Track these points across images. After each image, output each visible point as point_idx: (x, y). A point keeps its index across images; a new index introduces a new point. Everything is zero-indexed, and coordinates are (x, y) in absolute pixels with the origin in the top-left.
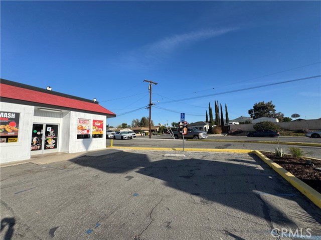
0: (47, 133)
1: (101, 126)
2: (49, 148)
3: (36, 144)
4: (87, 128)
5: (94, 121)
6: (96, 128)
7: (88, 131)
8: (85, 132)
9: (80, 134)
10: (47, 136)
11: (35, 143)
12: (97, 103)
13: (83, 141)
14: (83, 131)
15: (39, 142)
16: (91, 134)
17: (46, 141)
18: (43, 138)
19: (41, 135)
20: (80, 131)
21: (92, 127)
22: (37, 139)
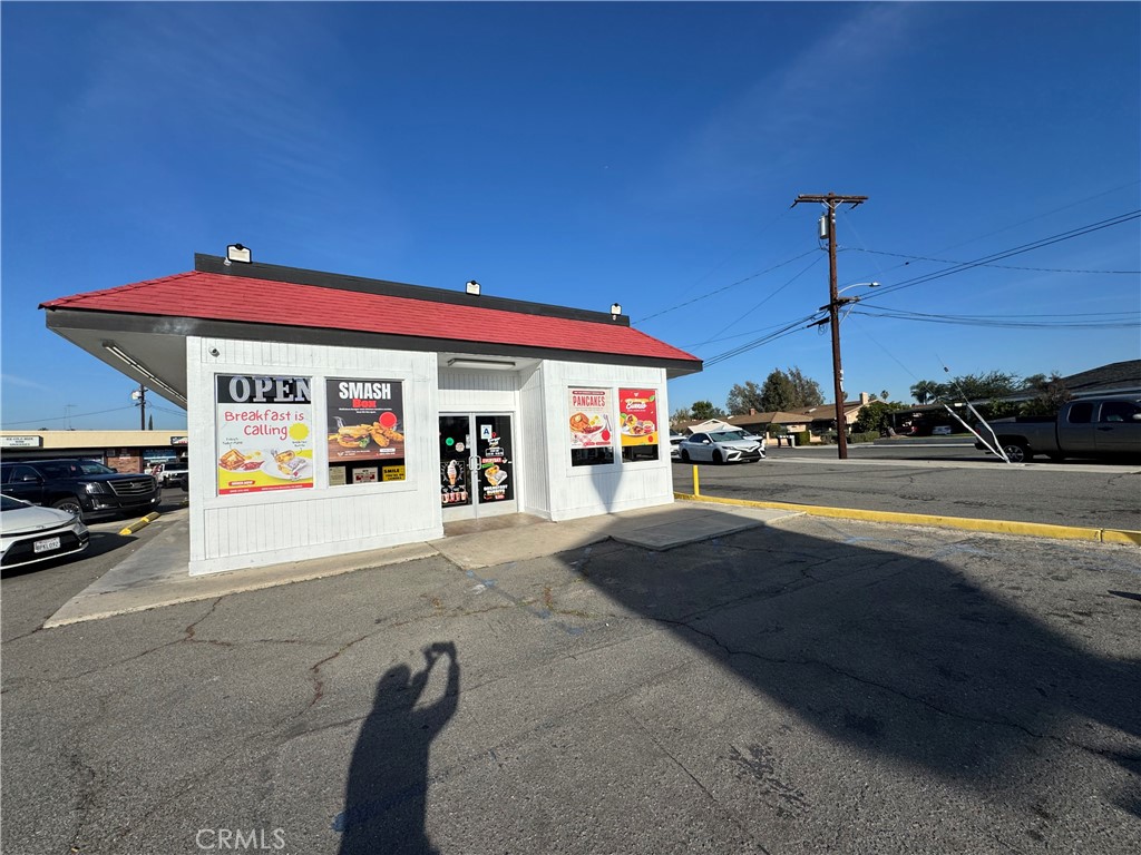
0: (483, 446)
1: (650, 414)
2: (492, 499)
3: (457, 485)
4: (602, 423)
5: (625, 394)
6: (630, 420)
7: (606, 435)
8: (596, 440)
9: (580, 446)
10: (483, 456)
11: (452, 482)
12: (623, 320)
13: (593, 475)
14: (590, 436)
15: (463, 480)
16: (617, 445)
17: (481, 473)
18: (474, 465)
19: (467, 452)
20: (580, 435)
21: (617, 417)
22: (457, 467)
